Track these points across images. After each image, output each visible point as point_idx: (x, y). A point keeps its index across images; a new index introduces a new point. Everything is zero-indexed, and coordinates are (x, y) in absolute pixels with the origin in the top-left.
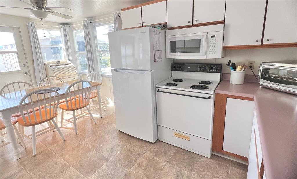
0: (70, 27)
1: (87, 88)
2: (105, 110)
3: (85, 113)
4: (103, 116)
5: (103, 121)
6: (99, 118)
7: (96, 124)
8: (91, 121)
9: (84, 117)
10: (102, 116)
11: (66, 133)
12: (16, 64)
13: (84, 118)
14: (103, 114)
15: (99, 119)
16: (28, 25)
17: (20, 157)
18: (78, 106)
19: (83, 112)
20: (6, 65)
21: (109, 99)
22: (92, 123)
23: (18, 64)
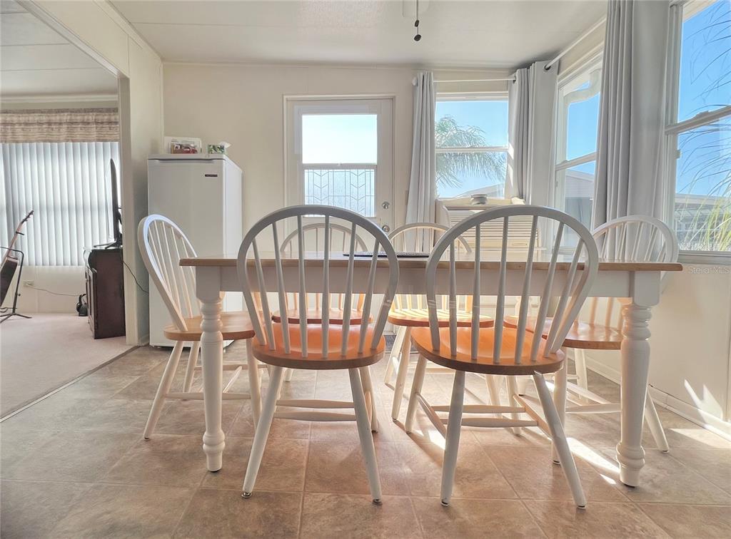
0: (548, 69)
1: (563, 268)
2: (664, 453)
3: (525, 409)
4: (647, 487)
5: (636, 517)
6: (611, 481)
7: (581, 508)
8: (557, 476)
9: (523, 433)
10: (639, 483)
11: (407, 470)
12: (368, 198)
13: (518, 436)
14: (646, 470)
15: (609, 487)
16: (414, 84)
17: (220, 467)
18: (485, 356)
19: (519, 405)
20: (348, 198)
21: (701, 397)
22: (557, 489)
23: (373, 199)
